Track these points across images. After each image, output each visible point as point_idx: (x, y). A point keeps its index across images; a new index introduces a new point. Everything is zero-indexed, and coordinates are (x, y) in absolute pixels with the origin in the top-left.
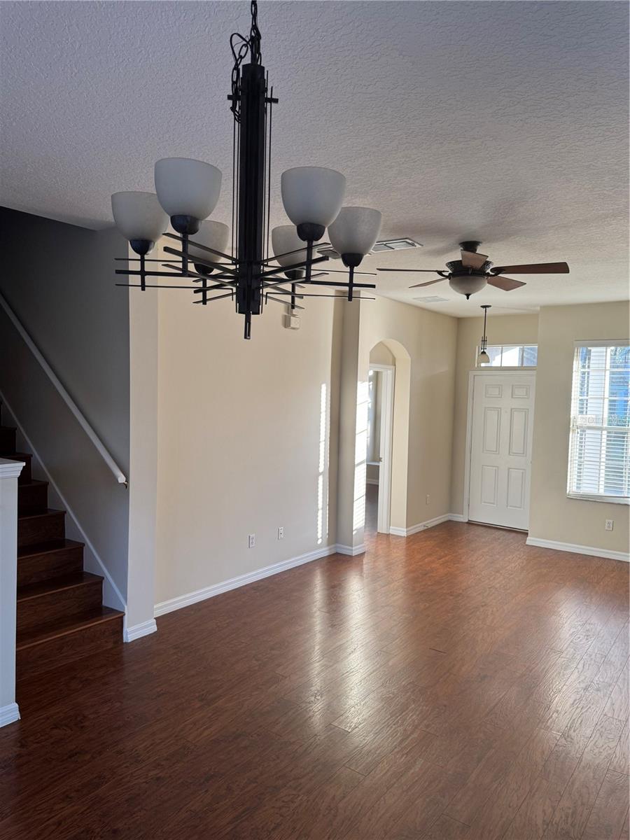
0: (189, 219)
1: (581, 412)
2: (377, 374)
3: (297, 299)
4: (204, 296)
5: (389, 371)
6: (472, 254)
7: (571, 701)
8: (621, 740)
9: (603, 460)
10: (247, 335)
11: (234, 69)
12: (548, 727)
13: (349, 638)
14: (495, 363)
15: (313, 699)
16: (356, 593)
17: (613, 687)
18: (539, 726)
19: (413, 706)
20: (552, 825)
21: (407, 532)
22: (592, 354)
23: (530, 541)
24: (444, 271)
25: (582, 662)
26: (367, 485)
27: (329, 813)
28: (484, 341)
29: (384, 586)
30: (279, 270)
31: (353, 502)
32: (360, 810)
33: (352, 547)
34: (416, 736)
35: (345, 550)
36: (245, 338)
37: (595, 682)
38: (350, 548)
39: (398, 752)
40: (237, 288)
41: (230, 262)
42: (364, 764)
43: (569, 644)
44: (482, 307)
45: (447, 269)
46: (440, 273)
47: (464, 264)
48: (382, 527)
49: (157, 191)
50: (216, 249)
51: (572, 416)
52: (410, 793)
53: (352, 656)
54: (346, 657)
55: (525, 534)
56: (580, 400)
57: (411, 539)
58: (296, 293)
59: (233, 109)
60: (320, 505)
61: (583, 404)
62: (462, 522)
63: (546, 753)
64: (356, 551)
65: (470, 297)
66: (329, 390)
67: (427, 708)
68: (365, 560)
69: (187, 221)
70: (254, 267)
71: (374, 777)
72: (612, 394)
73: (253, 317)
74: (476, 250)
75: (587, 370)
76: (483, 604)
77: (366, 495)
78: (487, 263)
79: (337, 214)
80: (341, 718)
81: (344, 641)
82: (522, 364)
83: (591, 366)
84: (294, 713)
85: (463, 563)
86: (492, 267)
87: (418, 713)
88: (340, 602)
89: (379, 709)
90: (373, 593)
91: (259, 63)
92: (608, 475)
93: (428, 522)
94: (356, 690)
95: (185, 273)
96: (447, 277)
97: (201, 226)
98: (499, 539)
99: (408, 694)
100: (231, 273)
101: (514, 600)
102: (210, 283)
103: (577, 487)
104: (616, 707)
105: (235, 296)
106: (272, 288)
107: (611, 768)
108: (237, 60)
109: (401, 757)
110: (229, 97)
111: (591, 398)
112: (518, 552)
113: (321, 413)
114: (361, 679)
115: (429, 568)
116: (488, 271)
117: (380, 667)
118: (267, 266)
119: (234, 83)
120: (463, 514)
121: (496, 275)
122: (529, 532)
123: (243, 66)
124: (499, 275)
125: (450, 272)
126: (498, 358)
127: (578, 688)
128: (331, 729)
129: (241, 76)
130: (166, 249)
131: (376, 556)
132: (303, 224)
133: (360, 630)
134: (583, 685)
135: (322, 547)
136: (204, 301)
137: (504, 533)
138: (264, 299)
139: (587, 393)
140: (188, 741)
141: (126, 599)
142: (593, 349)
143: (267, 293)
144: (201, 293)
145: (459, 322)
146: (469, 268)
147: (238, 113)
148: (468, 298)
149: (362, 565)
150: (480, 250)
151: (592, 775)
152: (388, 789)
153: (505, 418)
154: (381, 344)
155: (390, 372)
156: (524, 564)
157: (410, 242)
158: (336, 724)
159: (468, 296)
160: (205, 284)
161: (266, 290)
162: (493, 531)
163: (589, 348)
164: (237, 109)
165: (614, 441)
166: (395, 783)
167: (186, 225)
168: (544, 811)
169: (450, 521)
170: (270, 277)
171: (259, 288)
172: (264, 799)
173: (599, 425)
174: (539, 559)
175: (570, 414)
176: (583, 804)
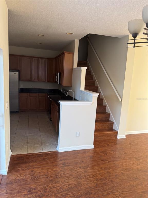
141: (119, 129)
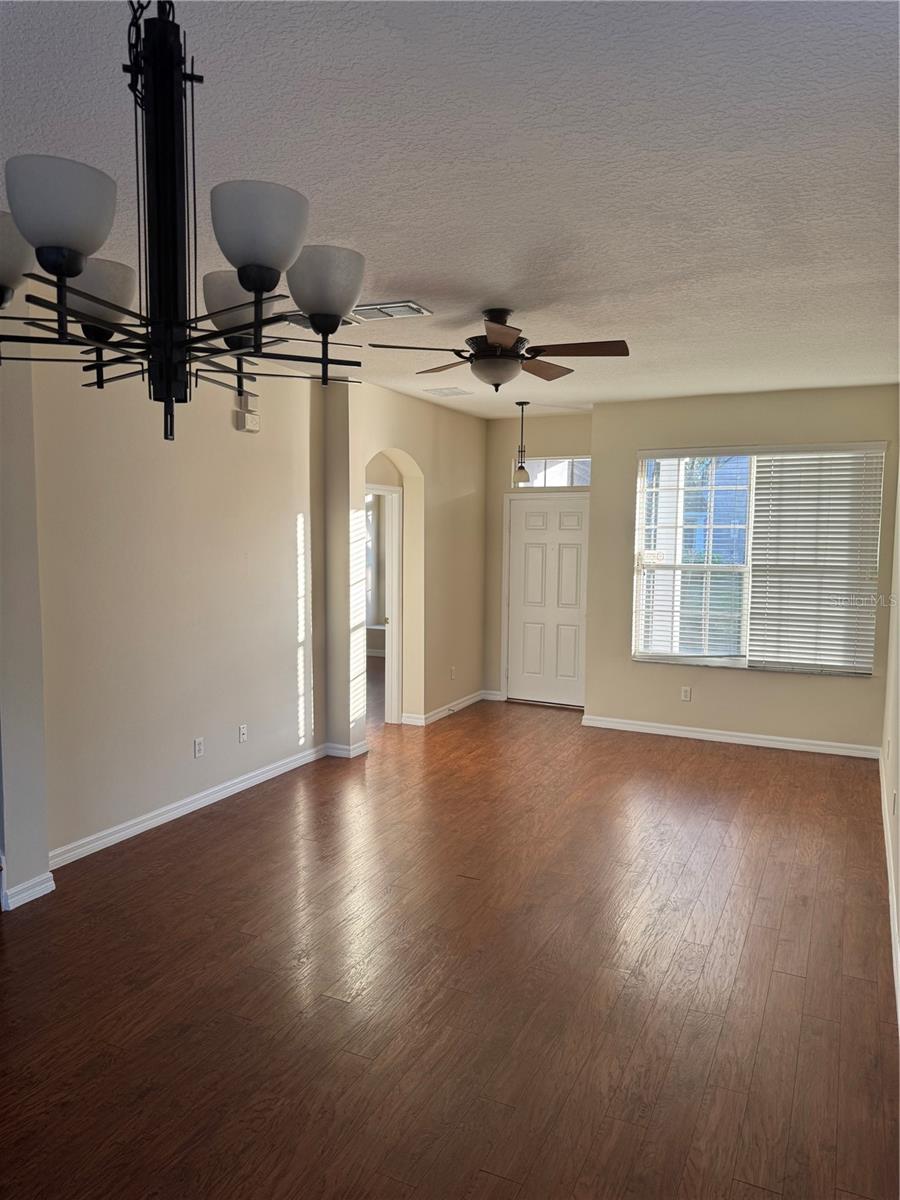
0: (66, 254)
1: (648, 547)
2: (378, 499)
3: (245, 382)
4: (100, 375)
5: (394, 495)
6: (500, 326)
7: (643, 927)
8: (705, 970)
9: (677, 609)
10: (169, 433)
11: (131, 25)
12: (615, 965)
13: (346, 873)
14: (538, 482)
15: (295, 962)
16: (356, 810)
17: (693, 904)
18: (604, 964)
19: (436, 956)
20: (621, 1091)
21: (426, 719)
22: (662, 468)
23: (587, 720)
24: (463, 351)
25: (656, 875)
26: (368, 657)
27: (322, 1118)
28: (522, 451)
29: (393, 797)
30: (213, 335)
31: (349, 682)
32: (366, 1108)
33: (349, 745)
34: (442, 996)
35: (338, 750)
36: (166, 438)
37: (672, 900)
38: (347, 747)
39: (417, 1022)
40: (150, 362)
41: (137, 322)
42: (371, 1043)
43: (639, 854)
44: (517, 403)
45: (467, 348)
46: (458, 353)
47: (489, 341)
48: (391, 716)
49: (11, 208)
50: (113, 302)
51: (636, 552)
52: (434, 1075)
53: (351, 897)
54: (341, 900)
55: (580, 711)
56: (647, 530)
57: (432, 729)
58: (244, 371)
59: (133, 86)
60: (301, 690)
61: (650, 536)
62: (499, 701)
63: (611, 998)
64: (354, 751)
65: (500, 388)
66: (309, 523)
67: (457, 957)
68: (369, 762)
69: (64, 257)
70: (175, 330)
71: (384, 1060)
72: (687, 521)
73: (177, 407)
74: (506, 322)
75: (654, 489)
76: (528, 808)
77: (367, 671)
78: (521, 341)
79: (297, 254)
80: (338, 984)
81: (339, 877)
82: (572, 482)
83: (661, 484)
84: (268, 986)
85: (501, 755)
86: (527, 346)
87: (443, 965)
88: (333, 824)
89: (390, 966)
90: (379, 807)
91: (171, 19)
92: (684, 629)
93: (455, 703)
94: (357, 942)
95: (64, 338)
96: (468, 359)
97: (87, 265)
98: (547, 720)
99: (429, 942)
100: (140, 340)
101: (567, 801)
102: (108, 354)
103: (645, 646)
104: (698, 930)
105: (146, 375)
106: (202, 362)
107: (693, 1008)
108: (135, 11)
109: (423, 1028)
110: (126, 69)
111: (662, 527)
112: (572, 736)
113: (297, 556)
114: (363, 927)
115: (456, 767)
116: (523, 352)
117: (390, 907)
118: (195, 329)
119: (132, 47)
120: (500, 690)
121: (533, 357)
122: (585, 709)
123: (146, 21)
124: (538, 358)
125: (472, 352)
126: (541, 476)
127: (650, 910)
128: (323, 1002)
129: (143, 36)
130: (30, 299)
131: (383, 756)
132: (249, 266)
133: (362, 860)
134: (657, 905)
135: (305, 750)
136: (100, 383)
137: (554, 712)
138: (193, 379)
139: (656, 520)
140: (109, 1045)
142: (663, 462)
143: (197, 370)
144: (95, 371)
145: (489, 425)
146: (496, 347)
147: (141, 94)
148: (497, 390)
149: (364, 770)
150: (511, 322)
151: (669, 1019)
152: (404, 1073)
153: (552, 556)
154: (381, 456)
155: (396, 496)
156: (580, 750)
157: (415, 306)
158: (329, 994)
159: (497, 386)
160: (99, 356)
161: (195, 366)
162: (539, 710)
163: (658, 461)
164: (139, 87)
165: (691, 583)
166: (414, 1064)
167: (61, 261)
168: (610, 1074)
169: (483, 701)
170: (200, 345)
171: (184, 362)
172: (226, 1112)
173: (671, 563)
174: (599, 744)
175: (634, 550)
176: (659, 1058)
